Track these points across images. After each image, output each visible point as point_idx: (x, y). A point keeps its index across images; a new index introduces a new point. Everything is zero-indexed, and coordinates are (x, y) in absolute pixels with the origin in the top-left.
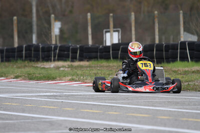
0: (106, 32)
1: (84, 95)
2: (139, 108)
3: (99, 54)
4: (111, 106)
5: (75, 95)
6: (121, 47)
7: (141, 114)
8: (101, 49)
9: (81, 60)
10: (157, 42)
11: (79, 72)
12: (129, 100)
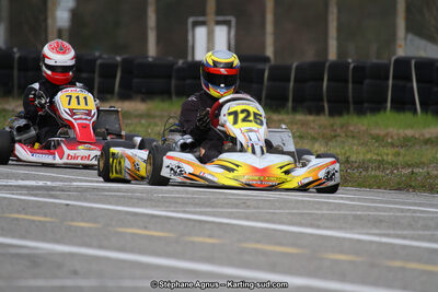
0: (196, 24)
2: (275, 230)
3: (173, 82)
4: (200, 221)
7: (281, 244)
8: (180, 70)
9: (124, 97)
10: (332, 55)
12: (248, 207)
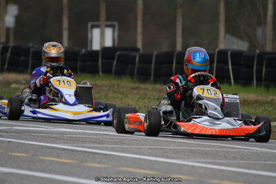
0: (93, 27)
1: (48, 133)
3: (79, 64)
4: (93, 153)
5: (33, 132)
6: (118, 53)
7: (143, 168)
8: (84, 55)
10: (179, 48)
12: (124, 144)
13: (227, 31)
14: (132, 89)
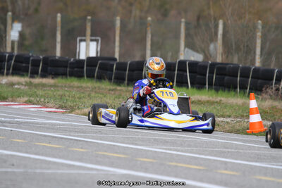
0: (81, 41)
1: (42, 124)
3: (68, 69)
4: (77, 140)
5: (30, 123)
6: (99, 62)
7: (116, 153)
8: (72, 63)
9: (43, 76)
11: (40, 92)
12: (102, 133)
13: (187, 46)
14: (110, 90)
